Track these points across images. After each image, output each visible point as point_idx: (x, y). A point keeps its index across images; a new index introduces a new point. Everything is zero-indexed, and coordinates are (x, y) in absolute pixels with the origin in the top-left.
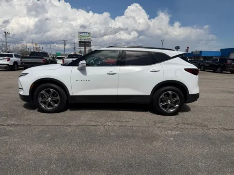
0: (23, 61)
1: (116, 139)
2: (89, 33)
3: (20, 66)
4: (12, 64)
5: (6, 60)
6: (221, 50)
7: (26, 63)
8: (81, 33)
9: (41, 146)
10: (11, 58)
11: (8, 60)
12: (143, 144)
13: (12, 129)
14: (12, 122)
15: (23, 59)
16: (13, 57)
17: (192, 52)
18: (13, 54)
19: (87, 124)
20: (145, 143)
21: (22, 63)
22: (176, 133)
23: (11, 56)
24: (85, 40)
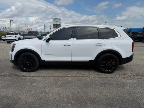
1: (101, 85)
2: (59, 19)
8: (54, 19)
9: (59, 89)
10: (17, 36)
11: (15, 37)
12: (119, 88)
13: (36, 79)
15: (24, 36)
18: (18, 33)
19: (78, 76)
20: (120, 88)
22: (136, 81)
24: (57, 23)
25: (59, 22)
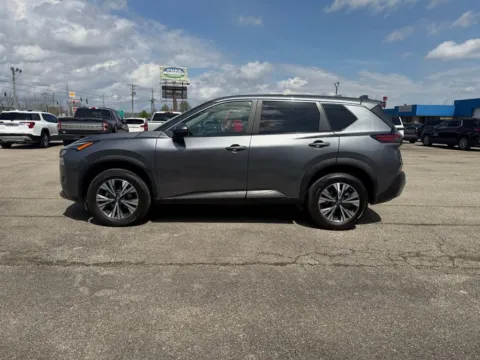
0: (63, 128)
1: (348, 295)
2: (182, 70)
3: (55, 138)
4: (38, 134)
5: (26, 126)
6: (456, 102)
7: (69, 132)
8: (166, 70)
9: (196, 310)
10: (36, 122)
11: (31, 126)
12: (411, 305)
13: (111, 273)
14: (102, 257)
15: (63, 124)
16: (39, 119)
17: (397, 108)
18: (40, 113)
19: (261, 260)
20: (413, 302)
21: (60, 131)
22: (464, 279)
23: (37, 117)
24: (174, 83)
25: (182, 78)
